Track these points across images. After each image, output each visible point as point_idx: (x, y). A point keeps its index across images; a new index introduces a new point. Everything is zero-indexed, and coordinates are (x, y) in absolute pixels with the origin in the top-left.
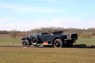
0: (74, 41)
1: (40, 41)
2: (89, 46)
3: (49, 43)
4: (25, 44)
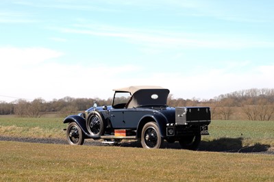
0: (204, 128)
4: (73, 136)
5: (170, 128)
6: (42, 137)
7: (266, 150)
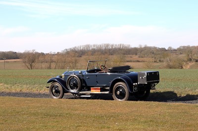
0: (153, 85)
1: (84, 85)
2: (182, 95)
3: (103, 89)
4: (55, 92)
5: (135, 86)
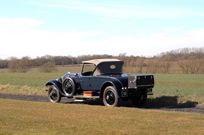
0: (149, 90)
4: (52, 95)
5: (124, 91)
6: (29, 94)
7: (195, 106)
